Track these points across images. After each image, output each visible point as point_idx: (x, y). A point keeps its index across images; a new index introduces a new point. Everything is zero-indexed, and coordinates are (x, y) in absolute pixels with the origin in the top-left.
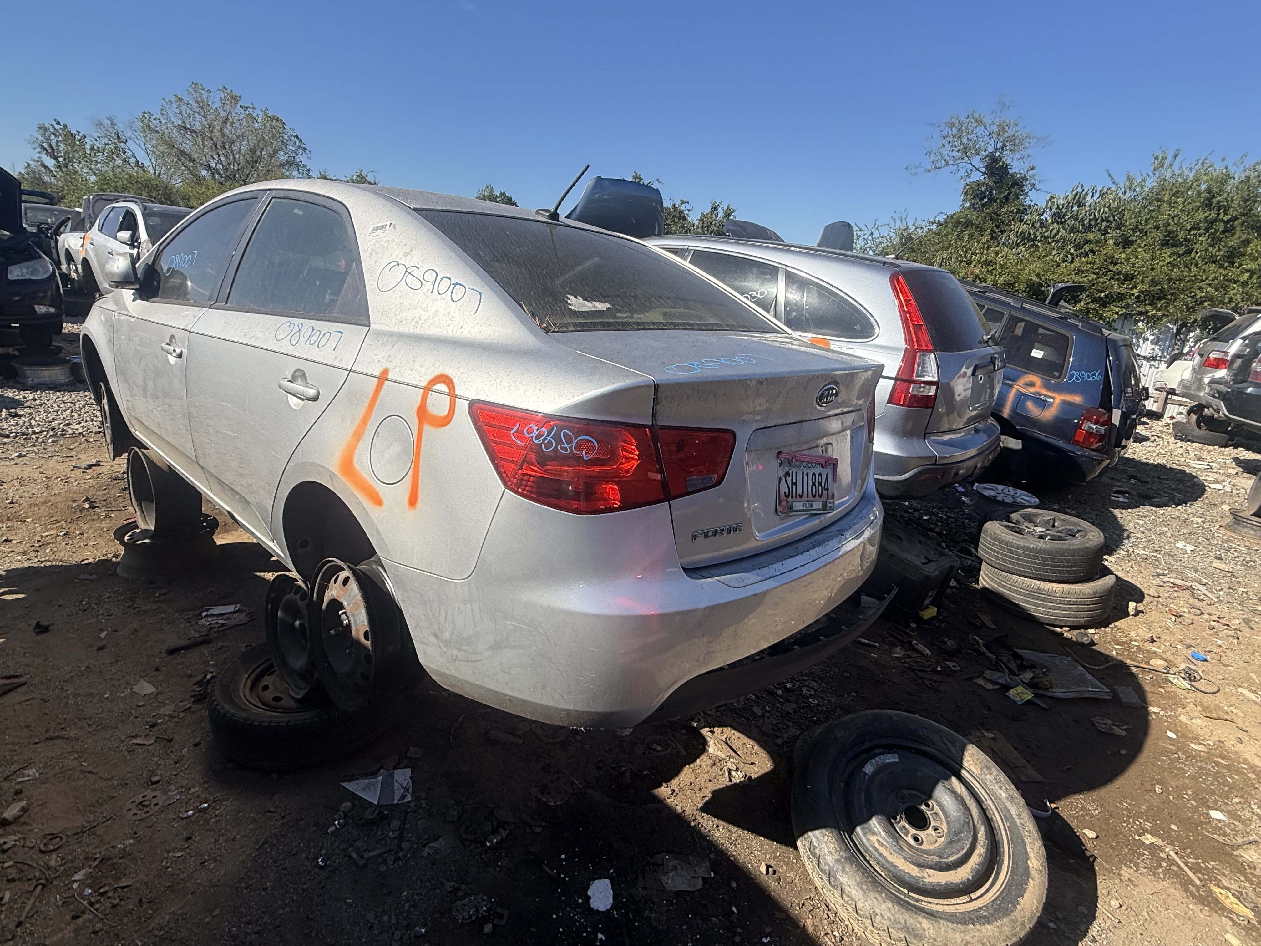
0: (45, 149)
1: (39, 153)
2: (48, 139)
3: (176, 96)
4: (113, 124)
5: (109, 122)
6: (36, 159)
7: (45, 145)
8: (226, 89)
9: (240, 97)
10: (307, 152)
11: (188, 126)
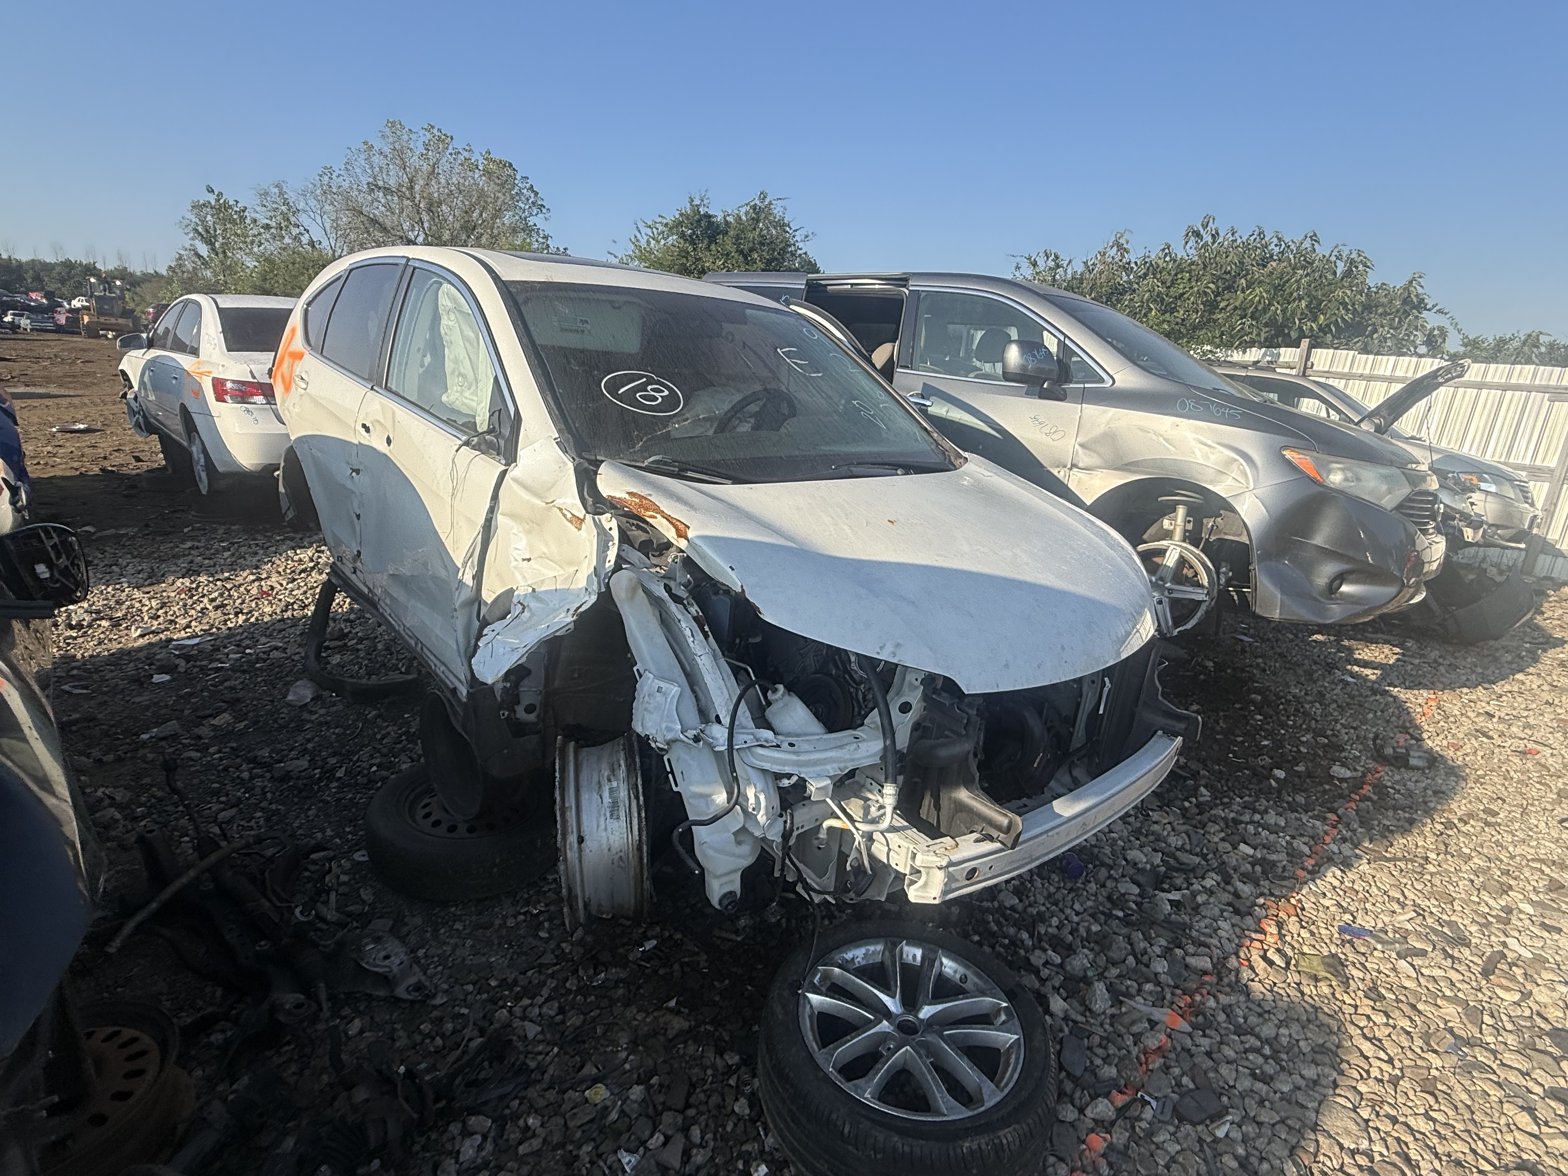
0: (200, 234)
1: (192, 239)
2: (203, 221)
3: (365, 143)
4: (281, 194)
5: (276, 190)
6: (188, 247)
7: (200, 229)
8: (433, 127)
9: (452, 138)
10: (544, 210)
11: (381, 183)
